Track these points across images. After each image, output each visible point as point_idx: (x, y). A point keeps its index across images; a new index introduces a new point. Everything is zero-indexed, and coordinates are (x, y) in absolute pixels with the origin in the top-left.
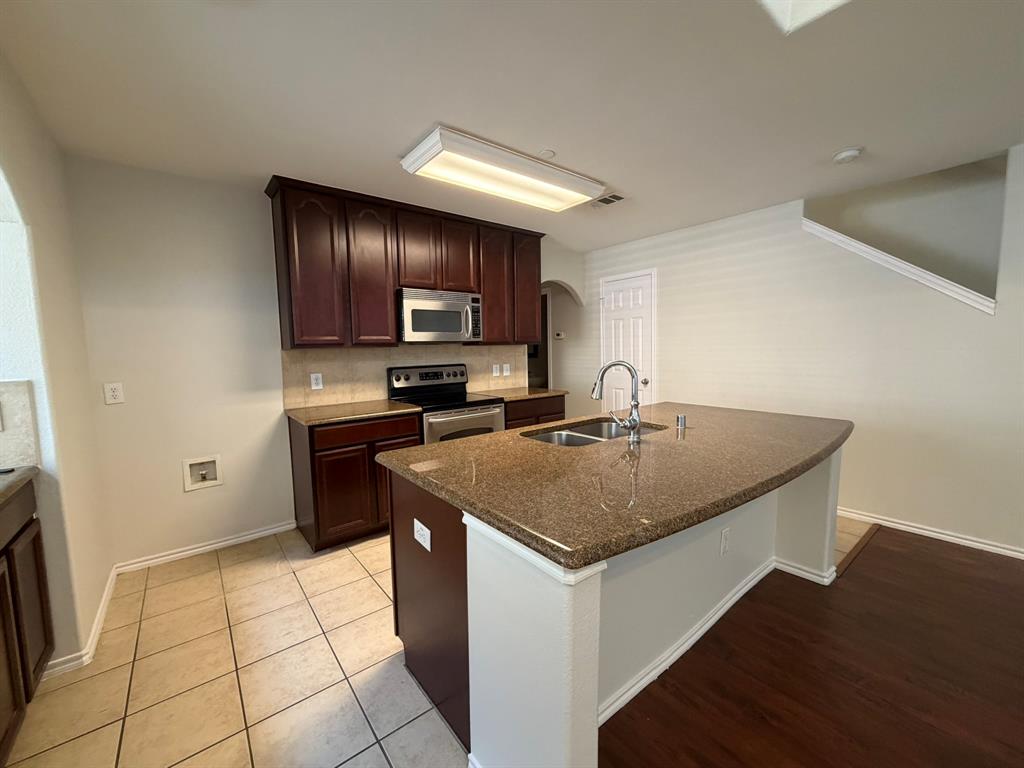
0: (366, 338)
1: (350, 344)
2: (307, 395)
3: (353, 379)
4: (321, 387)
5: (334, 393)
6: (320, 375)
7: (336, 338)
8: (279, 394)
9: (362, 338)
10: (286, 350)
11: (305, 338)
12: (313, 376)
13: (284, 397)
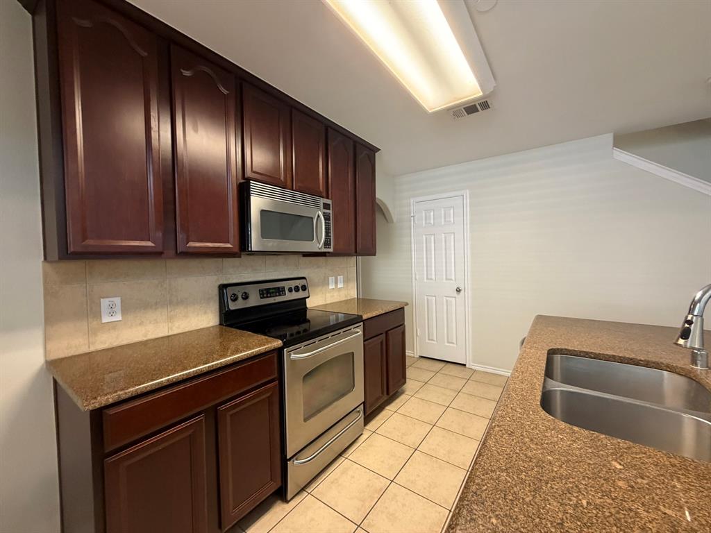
0: (198, 245)
1: (172, 252)
2: (93, 332)
3: (171, 302)
4: (118, 317)
5: (141, 324)
6: (117, 300)
7: (149, 244)
8: (38, 335)
9: (191, 244)
10: (51, 262)
11: (90, 242)
12: (105, 303)
13: (46, 339)
